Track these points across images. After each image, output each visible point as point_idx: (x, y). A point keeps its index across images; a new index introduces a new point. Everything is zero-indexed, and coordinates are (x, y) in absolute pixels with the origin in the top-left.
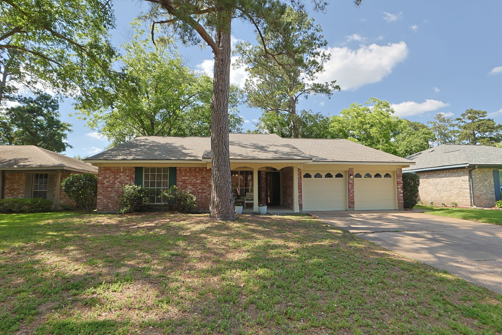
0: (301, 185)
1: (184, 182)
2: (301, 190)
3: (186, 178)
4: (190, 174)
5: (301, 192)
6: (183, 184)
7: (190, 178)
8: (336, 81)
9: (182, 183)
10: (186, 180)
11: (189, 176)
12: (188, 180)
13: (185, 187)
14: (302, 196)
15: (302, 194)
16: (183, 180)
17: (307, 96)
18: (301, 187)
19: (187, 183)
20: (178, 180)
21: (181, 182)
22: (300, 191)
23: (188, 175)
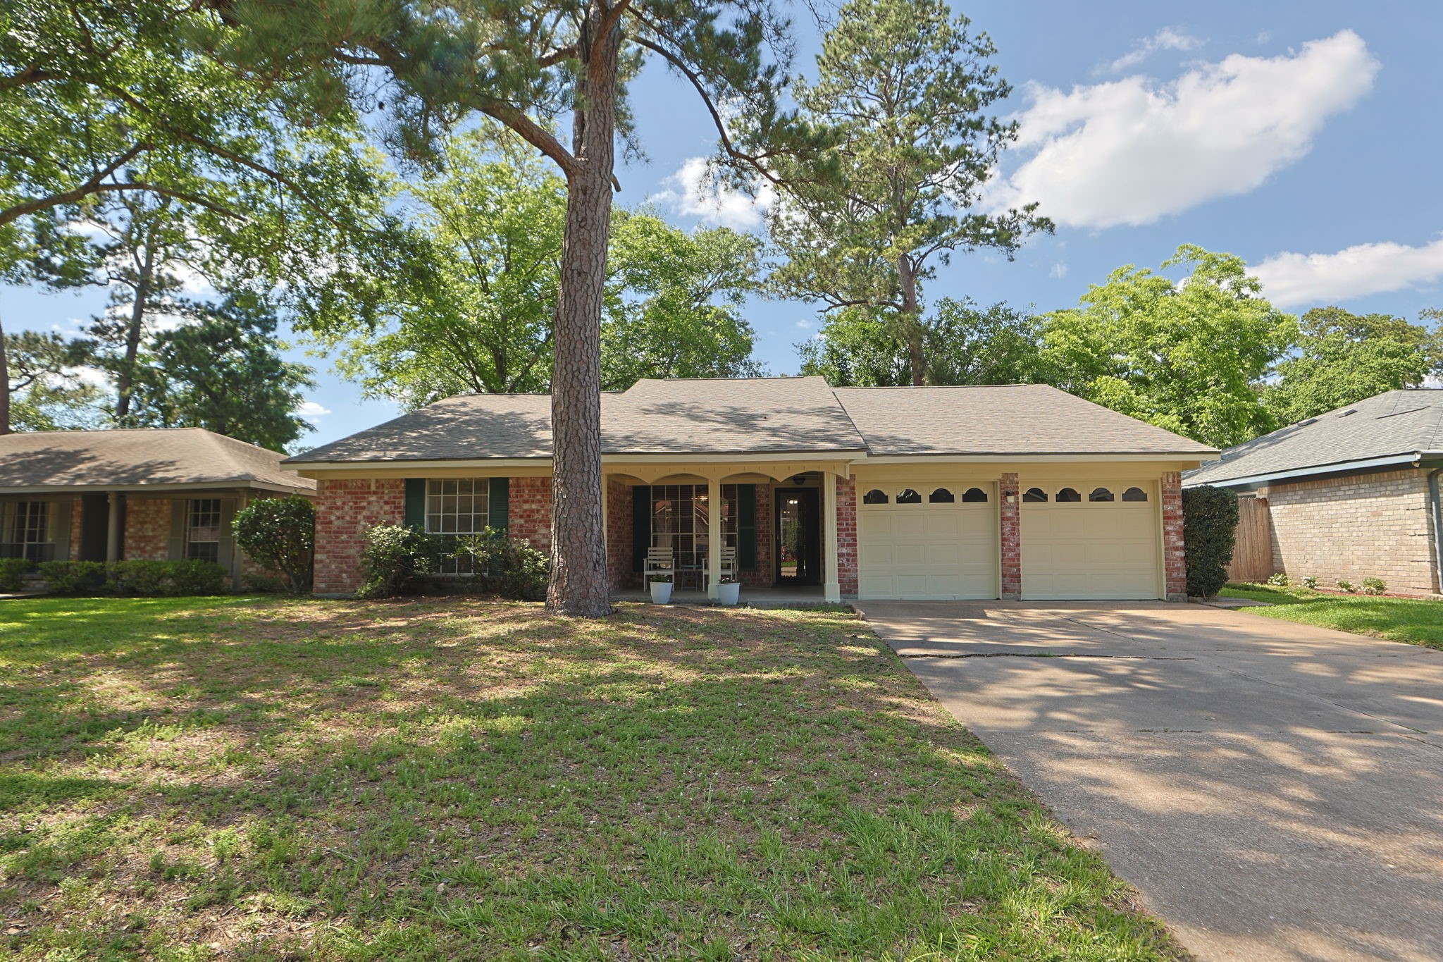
0: (855, 524)
1: (529, 516)
2: (855, 540)
3: (534, 506)
4: (543, 496)
5: (855, 545)
6: (526, 522)
7: (543, 506)
8: (1037, 204)
9: (522, 521)
10: (532, 511)
11: (540, 501)
12: (538, 511)
13: (531, 531)
14: (855, 555)
15: (856, 550)
16: (525, 511)
17: (947, 256)
18: (855, 530)
19: (535, 521)
20: (513, 511)
21: (521, 517)
22: (851, 542)
23: (539, 497)
